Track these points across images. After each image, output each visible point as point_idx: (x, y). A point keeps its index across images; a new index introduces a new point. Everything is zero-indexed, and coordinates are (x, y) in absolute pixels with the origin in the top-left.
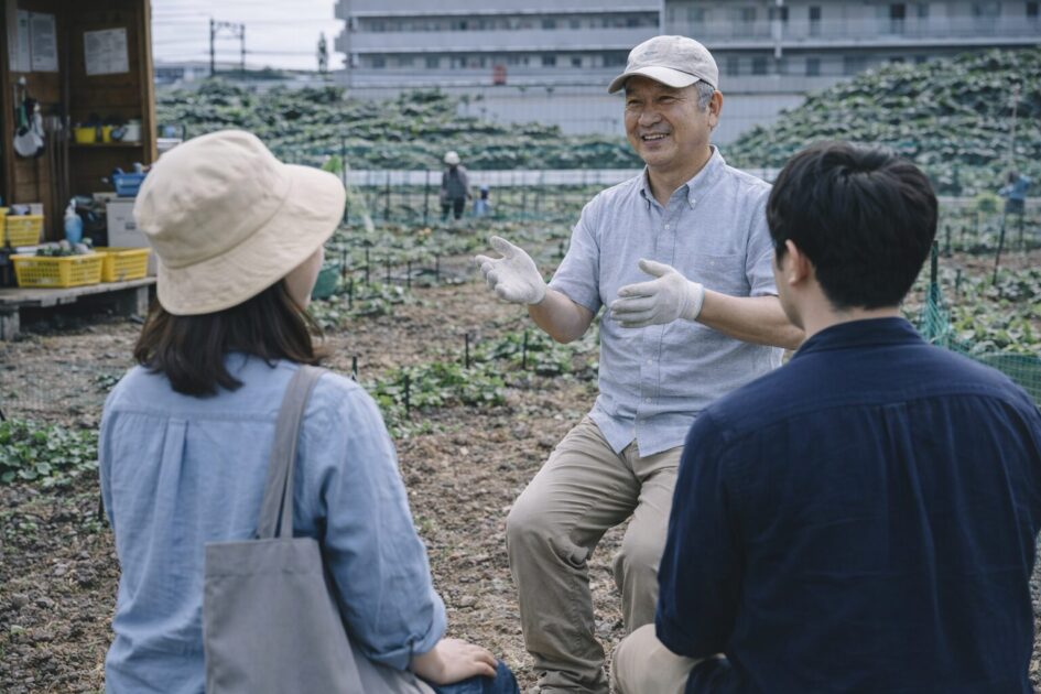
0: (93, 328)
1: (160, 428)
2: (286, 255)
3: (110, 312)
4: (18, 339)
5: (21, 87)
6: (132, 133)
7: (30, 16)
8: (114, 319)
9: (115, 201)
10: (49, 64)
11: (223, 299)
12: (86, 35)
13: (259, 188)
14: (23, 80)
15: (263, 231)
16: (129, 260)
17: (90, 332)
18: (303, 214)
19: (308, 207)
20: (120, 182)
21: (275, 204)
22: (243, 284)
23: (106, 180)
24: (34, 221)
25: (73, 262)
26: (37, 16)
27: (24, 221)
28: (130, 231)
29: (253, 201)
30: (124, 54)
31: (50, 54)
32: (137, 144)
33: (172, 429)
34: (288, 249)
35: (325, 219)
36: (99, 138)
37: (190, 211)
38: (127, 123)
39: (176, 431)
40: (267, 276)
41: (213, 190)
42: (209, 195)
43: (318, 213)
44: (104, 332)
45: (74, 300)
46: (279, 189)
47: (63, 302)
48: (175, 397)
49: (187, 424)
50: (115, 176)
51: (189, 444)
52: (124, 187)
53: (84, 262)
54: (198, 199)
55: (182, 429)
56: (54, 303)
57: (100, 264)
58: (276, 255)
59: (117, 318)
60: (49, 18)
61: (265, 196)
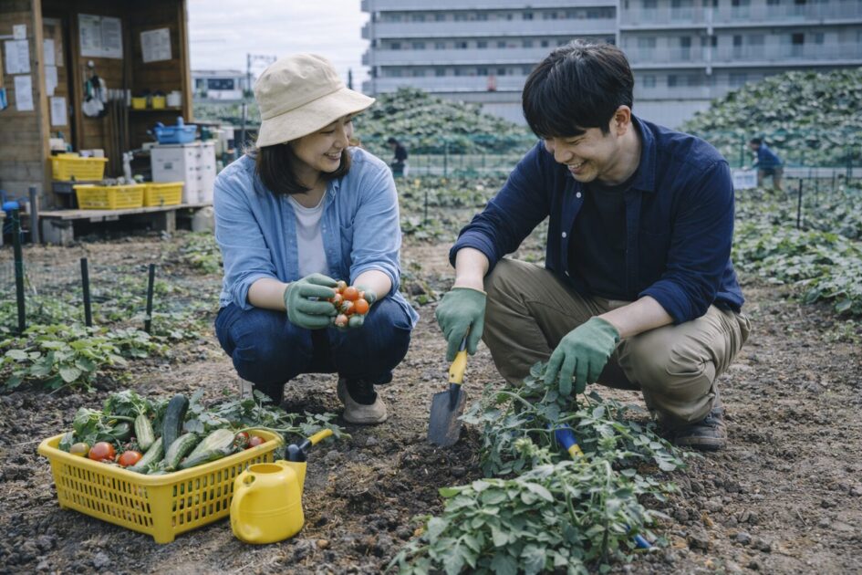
0: (129, 239)
3: (148, 228)
4: (71, 246)
5: (90, 68)
6: (174, 100)
7: (101, 19)
8: (149, 233)
9: (157, 148)
10: (117, 53)
12: (143, 34)
14: (91, 63)
16: (165, 191)
17: (127, 241)
20: (160, 133)
23: (149, 132)
24: (96, 162)
25: (118, 191)
26: (107, 20)
27: (88, 162)
28: (168, 170)
30: (168, 46)
31: (116, 46)
32: (178, 109)
36: (149, 105)
38: (170, 92)
44: (139, 241)
45: (117, 218)
47: (107, 219)
50: (156, 129)
52: (163, 136)
53: (127, 191)
56: (100, 220)
57: (141, 193)
59: (153, 233)
60: (116, 21)
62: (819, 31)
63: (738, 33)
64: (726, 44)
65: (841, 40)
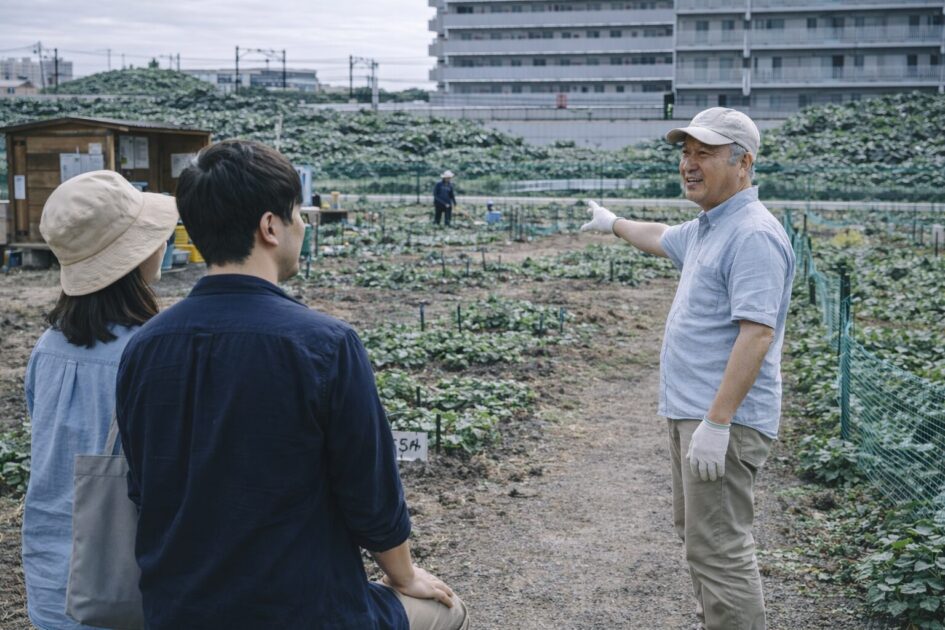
1: (62, 365)
2: (136, 255)
7: (134, 139)
11: (95, 286)
13: (117, 210)
15: (120, 239)
18: (147, 227)
19: (151, 221)
21: (129, 221)
22: (107, 275)
26: (139, 138)
29: (112, 220)
33: (69, 367)
34: (137, 250)
35: (164, 229)
37: (68, 227)
39: (71, 368)
40: (123, 270)
41: (84, 213)
42: (81, 216)
43: (159, 225)
46: (132, 210)
48: (71, 346)
49: (77, 364)
51: (79, 376)
54: (73, 219)
55: (74, 367)
58: (127, 256)
60: (145, 140)
61: (122, 216)
62: (859, 55)
63: (777, 55)
64: (765, 65)
65: (880, 63)
